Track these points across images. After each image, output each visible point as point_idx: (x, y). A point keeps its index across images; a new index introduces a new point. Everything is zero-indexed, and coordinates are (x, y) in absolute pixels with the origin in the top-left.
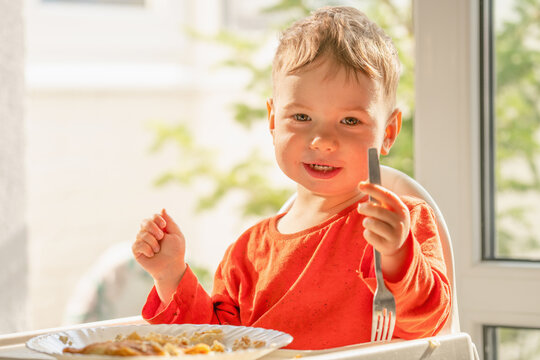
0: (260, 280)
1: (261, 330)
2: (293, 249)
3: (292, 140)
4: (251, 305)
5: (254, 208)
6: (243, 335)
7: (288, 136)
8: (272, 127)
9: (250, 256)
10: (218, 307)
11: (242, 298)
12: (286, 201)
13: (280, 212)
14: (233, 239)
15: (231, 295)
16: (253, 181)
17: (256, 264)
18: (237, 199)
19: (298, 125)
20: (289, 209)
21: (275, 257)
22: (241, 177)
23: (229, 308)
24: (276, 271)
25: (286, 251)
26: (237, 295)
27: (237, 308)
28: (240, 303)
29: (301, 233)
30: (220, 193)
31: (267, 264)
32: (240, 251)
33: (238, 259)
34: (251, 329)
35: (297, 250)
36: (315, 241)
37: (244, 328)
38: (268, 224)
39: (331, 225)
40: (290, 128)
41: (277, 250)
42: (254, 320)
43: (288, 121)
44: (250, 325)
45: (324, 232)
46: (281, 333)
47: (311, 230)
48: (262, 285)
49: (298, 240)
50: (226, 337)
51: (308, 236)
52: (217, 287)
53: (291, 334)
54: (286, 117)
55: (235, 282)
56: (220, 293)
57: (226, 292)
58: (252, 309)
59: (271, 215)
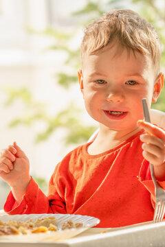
0: (78, 184)
1: (80, 216)
2: (98, 165)
3: (95, 96)
4: (73, 201)
5: (72, 139)
6: (68, 220)
7: (93, 93)
8: (82, 88)
9: (71, 169)
10: (52, 203)
11: (67, 197)
12: (92, 134)
13: (89, 142)
14: (60, 159)
15: (60, 195)
16: (71, 122)
17: (75, 175)
18: (61, 134)
19: (99, 86)
20: (94, 139)
21: (87, 170)
22: (64, 120)
23: (59, 203)
24: (88, 179)
25: (93, 166)
26: (64, 195)
27: (64, 203)
29: (103, 154)
30: (51, 130)
31: (82, 174)
32: (64, 166)
33: (63, 172)
34: (73, 215)
35: (100, 165)
36: (111, 158)
37: (69, 215)
38: (81, 149)
39: (121, 148)
40: (93, 89)
41: (88, 166)
42: (75, 210)
43: (92, 84)
44: (73, 213)
45: (117, 153)
47: (109, 152)
48: (79, 188)
49: (101, 158)
50: (57, 221)
51: (107, 156)
52: (51, 190)
54: (90, 82)
55: (62, 187)
56: (53, 194)
57: (57, 193)
58: (74, 204)
59: (83, 143)
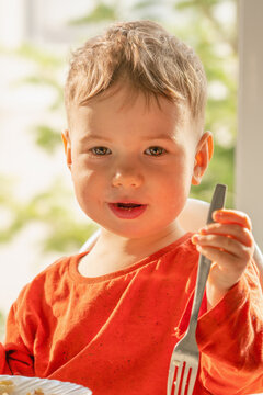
0: (58, 327)
1: (57, 382)
2: (95, 296)
3: (91, 179)
4: (48, 356)
5: (56, 244)
6: (36, 387)
8: (70, 162)
10: (12, 356)
11: (38, 348)
13: (82, 251)
14: (29, 279)
15: (26, 342)
16: (55, 213)
17: (55, 308)
19: (97, 160)
20: (91, 248)
21: (75, 303)
22: (42, 209)
24: (76, 320)
25: (86, 298)
26: (32, 343)
27: (32, 357)
28: (35, 353)
29: (105, 278)
30: (17, 226)
31: (65, 310)
32: (36, 290)
33: (34, 301)
34: (46, 380)
35: (99, 297)
37: (38, 379)
38: (68, 263)
39: (138, 270)
40: (89, 165)
41: (77, 296)
42: (51, 371)
43: (85, 156)
45: (130, 277)
46: (79, 386)
47: (116, 275)
48: (59, 334)
49: (100, 285)
50: (16, 390)
51: (112, 282)
52: (10, 334)
53: (90, 388)
54: (83, 152)
55: (31, 329)
56: (13, 340)
57: (20, 339)
58: (51, 358)
